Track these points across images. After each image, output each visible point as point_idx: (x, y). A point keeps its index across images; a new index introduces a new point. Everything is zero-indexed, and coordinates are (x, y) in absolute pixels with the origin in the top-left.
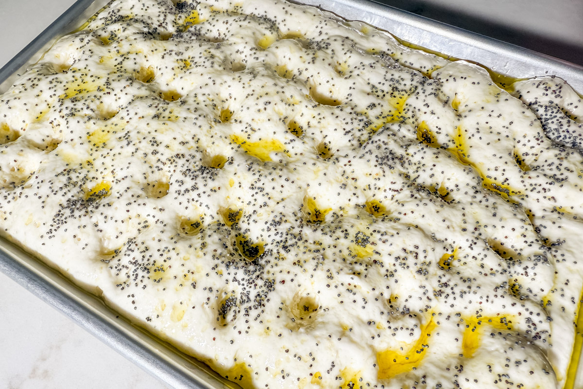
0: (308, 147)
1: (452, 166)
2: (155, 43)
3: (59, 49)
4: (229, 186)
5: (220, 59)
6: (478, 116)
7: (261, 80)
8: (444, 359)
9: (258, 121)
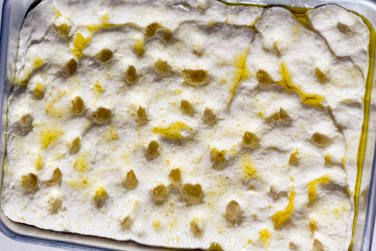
0: (200, 120)
1: (284, 98)
2: (70, 81)
3: (14, 111)
4: (167, 164)
5: (118, 77)
6: (291, 54)
7: (152, 86)
8: (301, 208)
9: (164, 115)
